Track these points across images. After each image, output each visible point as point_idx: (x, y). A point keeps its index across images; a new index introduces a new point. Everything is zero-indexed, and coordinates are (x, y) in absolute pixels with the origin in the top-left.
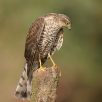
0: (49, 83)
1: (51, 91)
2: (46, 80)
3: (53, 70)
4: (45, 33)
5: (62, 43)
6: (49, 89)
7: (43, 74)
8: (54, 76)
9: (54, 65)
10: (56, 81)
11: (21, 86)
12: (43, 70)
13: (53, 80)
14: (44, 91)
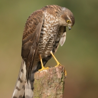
0: (53, 85)
1: (57, 94)
2: (50, 82)
3: (57, 70)
4: (45, 29)
5: (65, 38)
6: (54, 92)
7: (46, 75)
8: (59, 76)
9: (58, 63)
10: (62, 83)
11: (19, 90)
12: (46, 71)
13: (58, 81)
14: (49, 95)
